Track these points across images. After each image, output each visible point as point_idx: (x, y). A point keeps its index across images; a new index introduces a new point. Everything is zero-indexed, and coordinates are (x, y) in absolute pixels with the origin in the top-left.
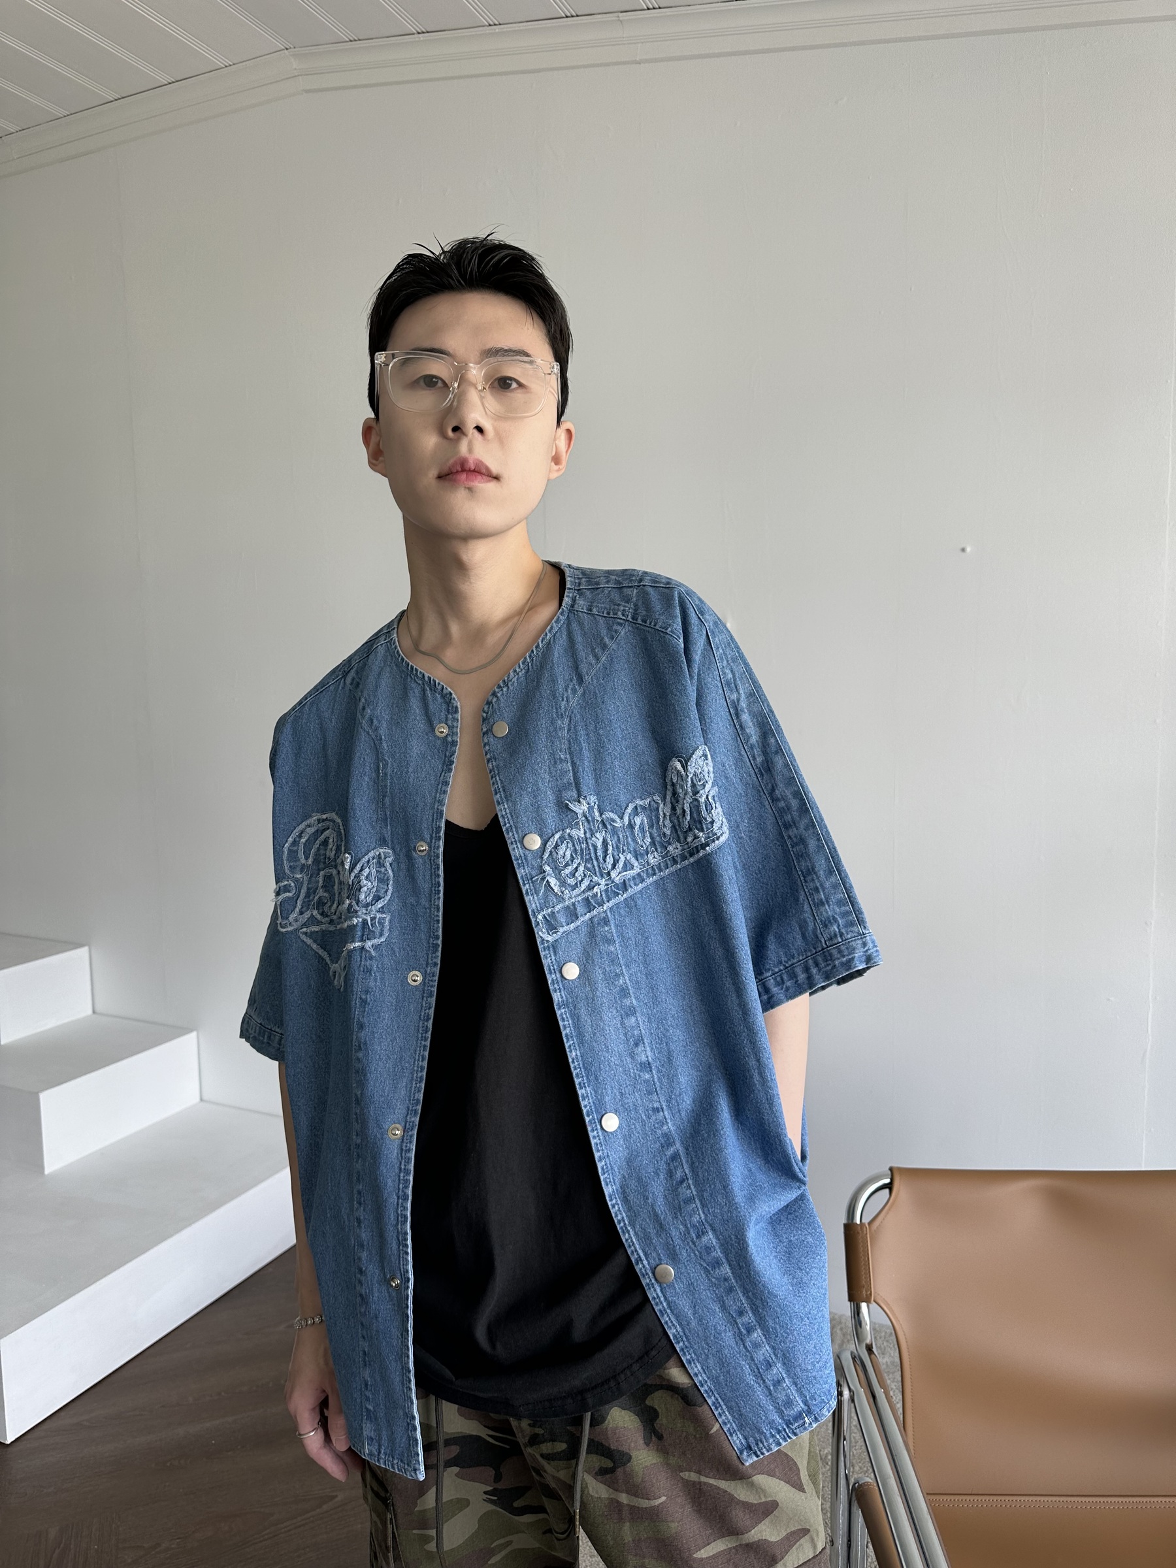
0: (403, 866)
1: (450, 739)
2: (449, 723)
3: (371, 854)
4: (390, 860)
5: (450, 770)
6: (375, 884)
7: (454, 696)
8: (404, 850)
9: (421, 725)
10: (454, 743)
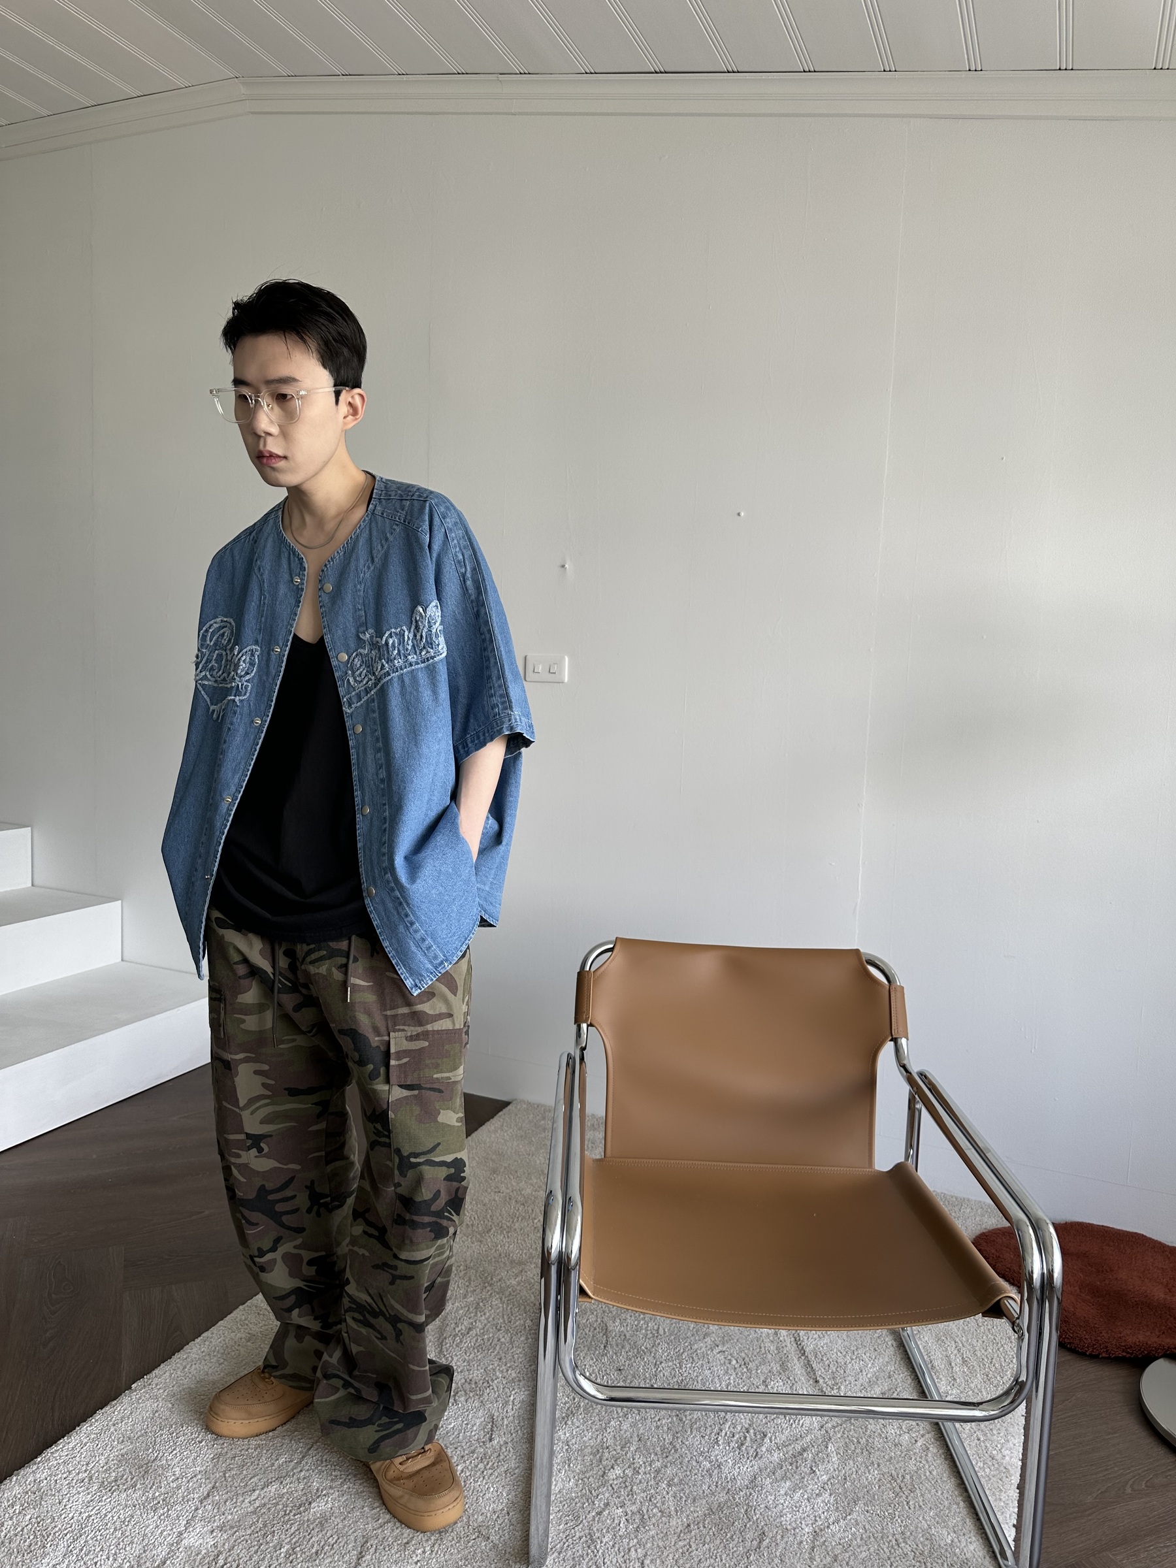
0: (264, 658)
1: (300, 587)
2: (301, 576)
3: (248, 648)
4: (258, 653)
5: (299, 606)
6: (248, 665)
7: (304, 560)
8: (267, 649)
9: (286, 577)
10: (302, 590)
